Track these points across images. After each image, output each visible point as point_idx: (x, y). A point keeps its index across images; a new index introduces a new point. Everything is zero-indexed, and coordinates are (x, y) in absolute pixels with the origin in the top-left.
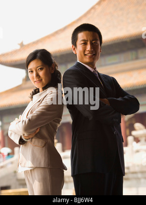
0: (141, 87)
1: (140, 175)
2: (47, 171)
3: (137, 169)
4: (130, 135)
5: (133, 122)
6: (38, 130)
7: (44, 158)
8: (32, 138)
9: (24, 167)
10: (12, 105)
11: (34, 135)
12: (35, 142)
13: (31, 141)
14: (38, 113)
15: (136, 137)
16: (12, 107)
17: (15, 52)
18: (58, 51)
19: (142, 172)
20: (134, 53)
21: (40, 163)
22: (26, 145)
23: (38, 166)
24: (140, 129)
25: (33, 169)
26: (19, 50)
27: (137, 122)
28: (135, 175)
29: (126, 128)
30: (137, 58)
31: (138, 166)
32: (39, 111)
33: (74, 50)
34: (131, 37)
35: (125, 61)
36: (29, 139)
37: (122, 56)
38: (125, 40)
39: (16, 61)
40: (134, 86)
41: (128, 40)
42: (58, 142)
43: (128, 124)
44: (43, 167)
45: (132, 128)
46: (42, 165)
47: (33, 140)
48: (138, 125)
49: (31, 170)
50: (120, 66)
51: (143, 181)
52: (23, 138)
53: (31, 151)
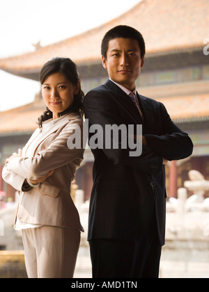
0: (203, 119)
1: (191, 245)
2: (60, 231)
3: (188, 236)
4: (183, 186)
5: (189, 168)
6: (52, 173)
7: (56, 213)
8: (41, 184)
9: (26, 223)
10: (17, 130)
11: (45, 178)
12: (44, 189)
13: (40, 187)
14: (55, 149)
15: (190, 189)
16: (17, 134)
17: (28, 56)
18: (89, 60)
19: (195, 241)
20: (197, 70)
21: (51, 220)
22: (30, 193)
23: (48, 224)
24: (197, 179)
25: (40, 228)
26: (34, 54)
27: (193, 169)
28: (184, 244)
29: (178, 175)
30: (201, 78)
31: (190, 231)
32: (56, 147)
33: (104, 62)
34: (194, 48)
35: (183, 81)
36: (37, 184)
37: (180, 74)
38: (186, 51)
39: (28, 69)
40: (193, 118)
41: (190, 51)
42: (79, 188)
43: (180, 170)
44: (55, 225)
45: (185, 177)
46: (54, 223)
47: (43, 186)
48: (194, 174)
49: (35, 229)
50: (176, 88)
51: (195, 252)
52: (29, 182)
53: (38, 201)
